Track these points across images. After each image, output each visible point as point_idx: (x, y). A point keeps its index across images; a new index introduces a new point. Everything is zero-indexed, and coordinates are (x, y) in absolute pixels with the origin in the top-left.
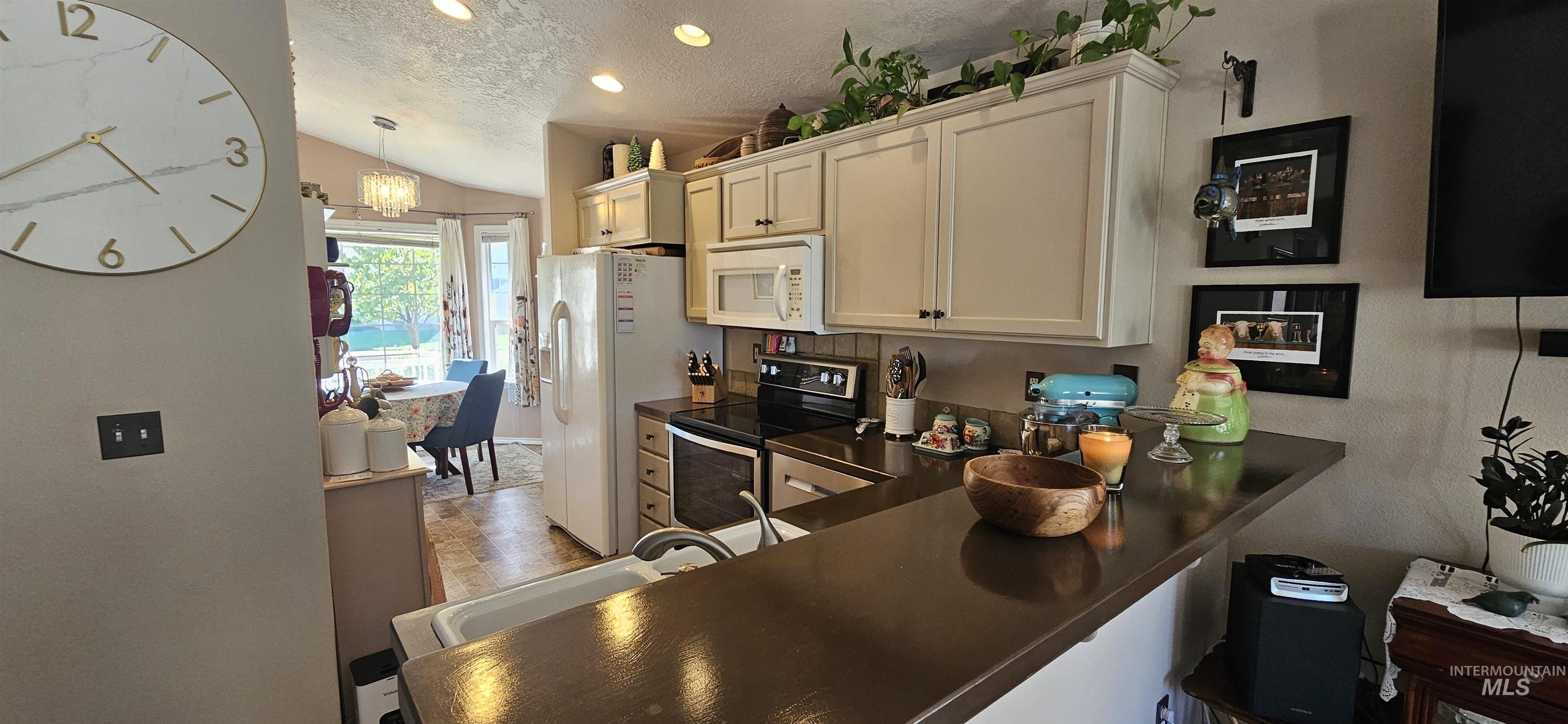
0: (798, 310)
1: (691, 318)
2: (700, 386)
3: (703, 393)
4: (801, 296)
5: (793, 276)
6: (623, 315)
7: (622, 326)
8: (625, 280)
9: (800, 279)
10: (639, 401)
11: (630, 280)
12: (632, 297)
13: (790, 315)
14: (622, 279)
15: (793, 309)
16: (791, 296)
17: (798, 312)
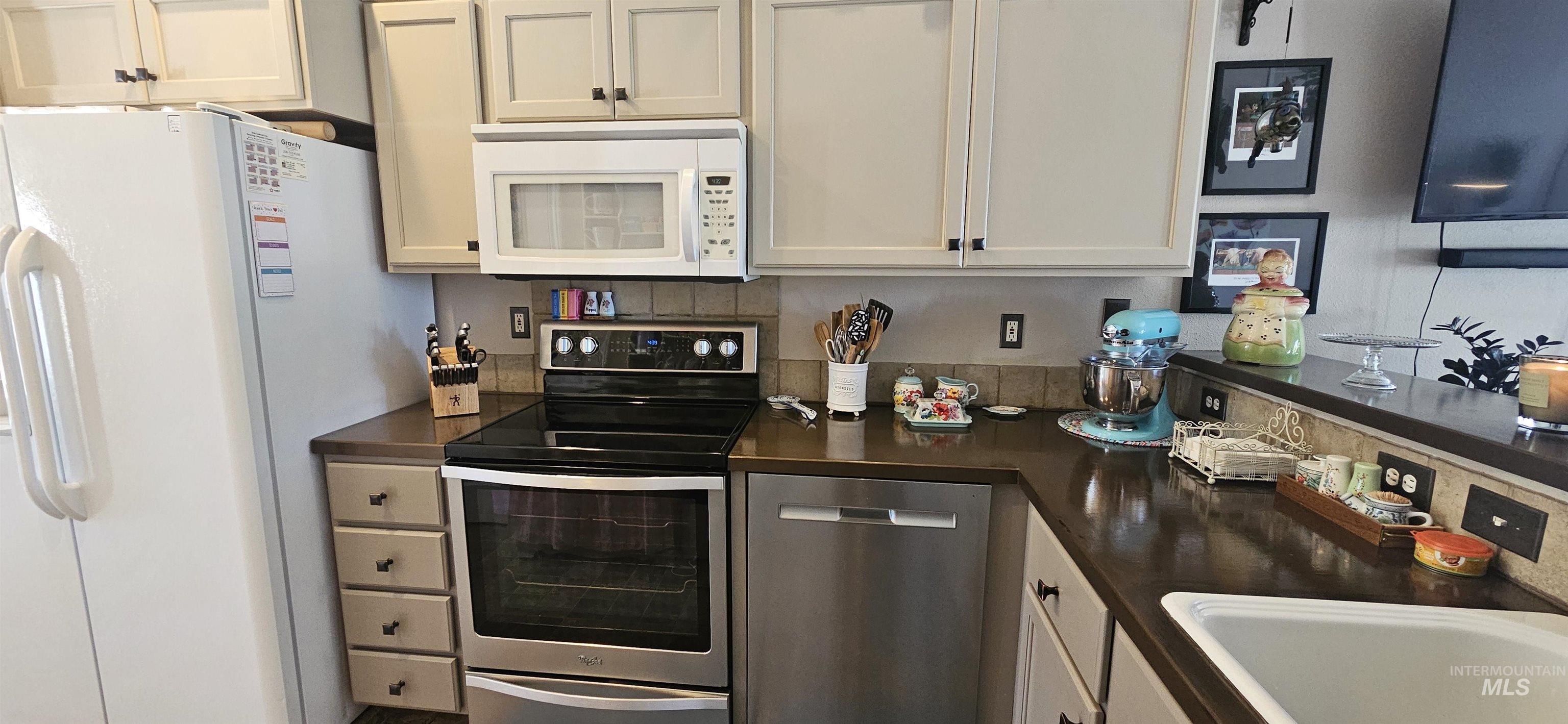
0: (725, 242)
1: (397, 266)
2: (448, 388)
3: (456, 399)
4: (731, 221)
5: (713, 188)
6: (269, 258)
7: (270, 283)
8: (265, 182)
9: (728, 192)
10: (320, 431)
11: (275, 184)
12: (282, 220)
13: (707, 252)
14: (259, 180)
15: (712, 242)
16: (706, 221)
17: (724, 246)
